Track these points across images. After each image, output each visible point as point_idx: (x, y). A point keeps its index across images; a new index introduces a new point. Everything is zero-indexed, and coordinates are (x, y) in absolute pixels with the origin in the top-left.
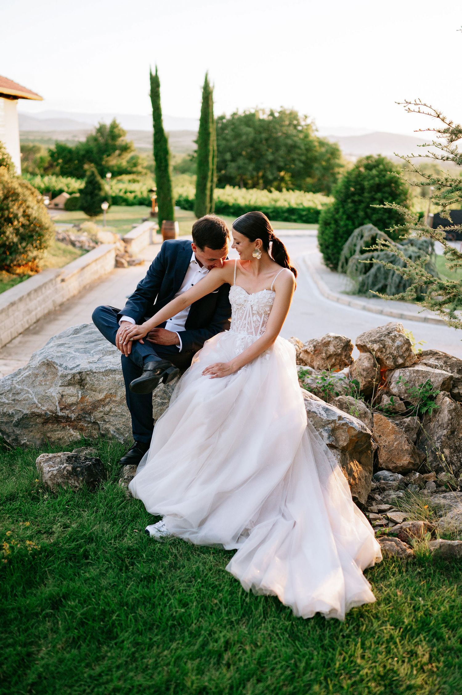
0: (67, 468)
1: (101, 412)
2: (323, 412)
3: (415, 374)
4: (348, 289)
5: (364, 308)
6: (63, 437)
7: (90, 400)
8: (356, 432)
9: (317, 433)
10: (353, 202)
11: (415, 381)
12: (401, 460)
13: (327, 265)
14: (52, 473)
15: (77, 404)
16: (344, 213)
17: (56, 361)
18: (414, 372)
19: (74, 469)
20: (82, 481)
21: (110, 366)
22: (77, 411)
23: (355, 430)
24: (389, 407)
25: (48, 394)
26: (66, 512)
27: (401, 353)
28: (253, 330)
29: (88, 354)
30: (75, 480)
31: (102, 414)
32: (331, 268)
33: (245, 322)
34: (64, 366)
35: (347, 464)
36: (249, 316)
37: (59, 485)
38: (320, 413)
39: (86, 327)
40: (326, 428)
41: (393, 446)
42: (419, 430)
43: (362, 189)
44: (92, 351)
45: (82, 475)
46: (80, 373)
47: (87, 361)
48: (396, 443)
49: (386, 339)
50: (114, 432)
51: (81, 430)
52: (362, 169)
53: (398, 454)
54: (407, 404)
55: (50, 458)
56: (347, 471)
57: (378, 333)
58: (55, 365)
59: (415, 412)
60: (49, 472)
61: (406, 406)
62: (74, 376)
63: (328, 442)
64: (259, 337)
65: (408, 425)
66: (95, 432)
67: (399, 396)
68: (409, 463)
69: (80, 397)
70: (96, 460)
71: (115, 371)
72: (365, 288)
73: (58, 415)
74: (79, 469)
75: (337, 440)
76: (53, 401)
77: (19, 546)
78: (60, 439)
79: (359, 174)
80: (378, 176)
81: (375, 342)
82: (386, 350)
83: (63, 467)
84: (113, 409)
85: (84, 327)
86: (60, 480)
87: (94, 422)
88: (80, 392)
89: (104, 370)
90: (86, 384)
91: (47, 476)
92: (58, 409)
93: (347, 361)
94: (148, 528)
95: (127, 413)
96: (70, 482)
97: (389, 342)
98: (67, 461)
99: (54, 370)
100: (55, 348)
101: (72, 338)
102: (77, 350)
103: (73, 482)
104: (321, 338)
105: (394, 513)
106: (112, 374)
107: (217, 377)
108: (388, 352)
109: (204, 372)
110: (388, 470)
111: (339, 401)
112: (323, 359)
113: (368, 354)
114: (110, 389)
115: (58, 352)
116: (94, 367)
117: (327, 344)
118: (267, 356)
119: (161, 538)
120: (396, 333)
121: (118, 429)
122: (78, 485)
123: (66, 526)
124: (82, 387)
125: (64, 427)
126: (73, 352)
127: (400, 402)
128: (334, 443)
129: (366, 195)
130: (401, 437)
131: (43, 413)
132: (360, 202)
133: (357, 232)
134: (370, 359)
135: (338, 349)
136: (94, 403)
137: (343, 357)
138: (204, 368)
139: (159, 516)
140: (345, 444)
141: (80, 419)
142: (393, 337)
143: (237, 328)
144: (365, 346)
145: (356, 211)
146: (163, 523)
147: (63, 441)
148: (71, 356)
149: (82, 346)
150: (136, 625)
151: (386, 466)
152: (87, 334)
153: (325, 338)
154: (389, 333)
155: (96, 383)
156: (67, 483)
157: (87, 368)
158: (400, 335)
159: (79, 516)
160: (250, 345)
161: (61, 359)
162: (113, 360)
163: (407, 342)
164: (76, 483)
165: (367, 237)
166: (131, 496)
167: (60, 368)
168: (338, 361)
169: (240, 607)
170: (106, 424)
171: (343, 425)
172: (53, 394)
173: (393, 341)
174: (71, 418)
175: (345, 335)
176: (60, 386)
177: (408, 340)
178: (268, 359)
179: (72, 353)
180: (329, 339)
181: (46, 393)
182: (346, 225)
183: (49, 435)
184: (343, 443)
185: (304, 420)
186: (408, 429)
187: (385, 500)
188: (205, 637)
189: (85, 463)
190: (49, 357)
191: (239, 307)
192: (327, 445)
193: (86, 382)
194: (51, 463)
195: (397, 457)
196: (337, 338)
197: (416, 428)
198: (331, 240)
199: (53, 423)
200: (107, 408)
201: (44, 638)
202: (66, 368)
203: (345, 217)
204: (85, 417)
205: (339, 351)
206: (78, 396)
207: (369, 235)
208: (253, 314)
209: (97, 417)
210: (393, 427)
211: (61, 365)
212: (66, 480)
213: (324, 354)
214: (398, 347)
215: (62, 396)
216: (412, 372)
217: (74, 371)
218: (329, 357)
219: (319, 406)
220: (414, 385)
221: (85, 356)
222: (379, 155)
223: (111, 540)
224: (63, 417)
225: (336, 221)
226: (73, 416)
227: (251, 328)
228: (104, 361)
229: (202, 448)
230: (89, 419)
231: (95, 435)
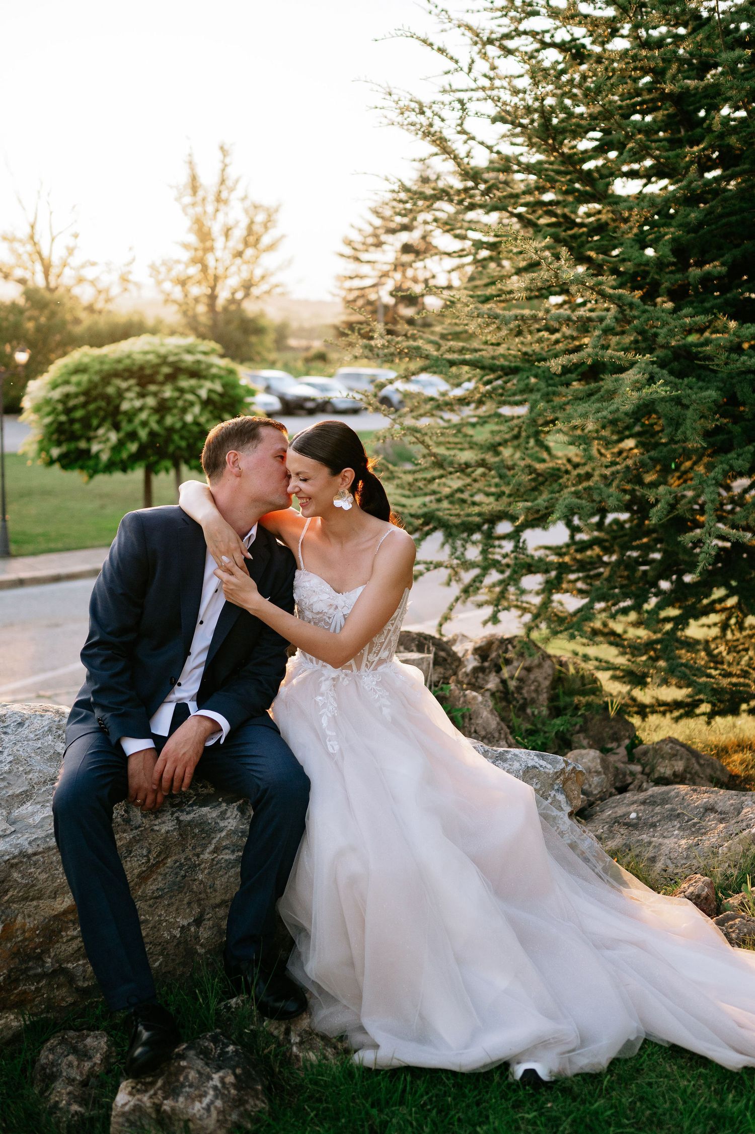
2: (543, 763)
30: (252, 1096)
38: (541, 766)
40: (556, 787)
51: (19, 1005)
60: (208, 1109)
63: (568, 811)
75: (572, 802)
86: (234, 1117)
87: (55, 971)
96: (248, 1107)
98: (207, 1064)
128: (571, 809)
141: (17, 980)
164: (258, 1102)
171: (572, 772)
184: (577, 802)
192: (568, 815)
193: (7, 884)
194: (187, 1089)
204: (28, 970)
230: (40, 970)
231: (63, 999)
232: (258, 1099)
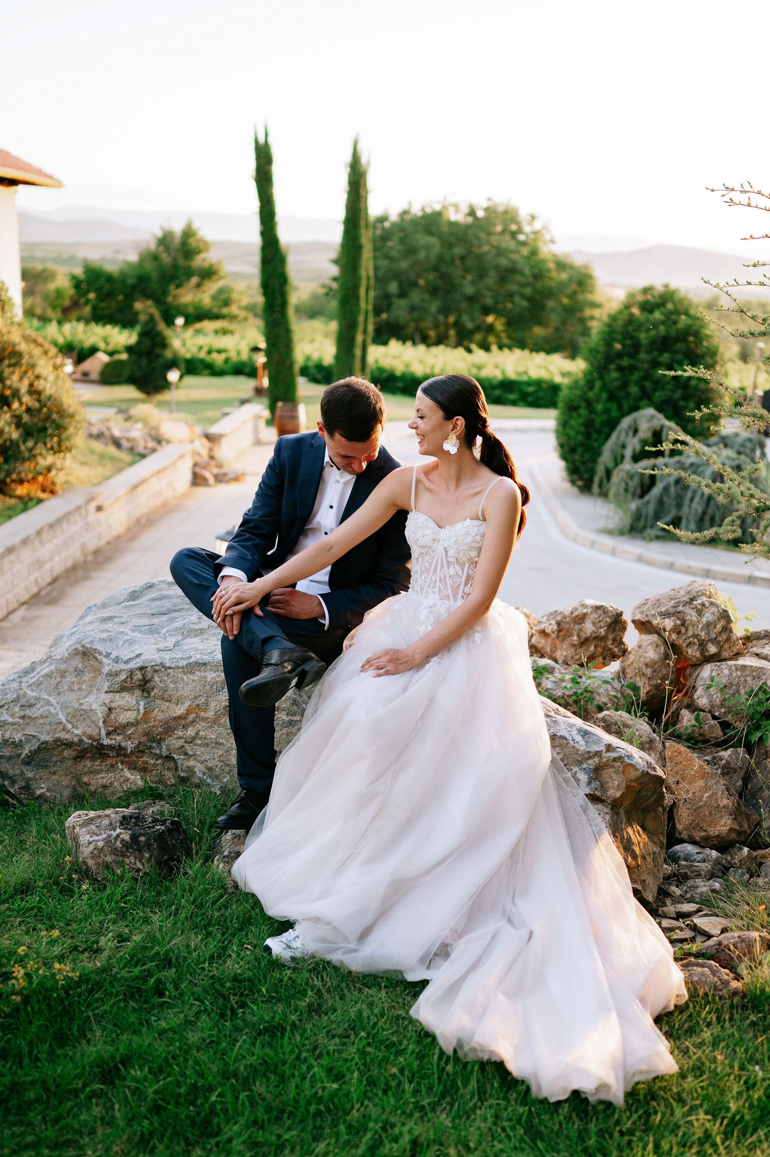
0: (122, 836)
1: (180, 738)
2: (578, 738)
3: (739, 673)
4: (611, 525)
5: (640, 559)
6: (111, 784)
7: (160, 716)
8: (637, 774)
9: (569, 775)
10: (620, 369)
11: (738, 685)
12: (715, 826)
13: (573, 482)
14: (96, 845)
15: (136, 723)
16: (604, 388)
17: (99, 648)
18: (737, 669)
19: (134, 837)
20: (150, 859)
21: (197, 657)
22: (136, 736)
23: (637, 769)
24: (693, 732)
25: (84, 707)
26: (122, 914)
27: (714, 636)
28: (450, 591)
29: (156, 635)
30: (136, 858)
31: (181, 742)
32: (579, 487)
33: (434, 578)
34: (113, 656)
35: (622, 830)
36: (442, 567)
37: (107, 866)
38: (573, 740)
39: (150, 587)
40: (585, 766)
41: (701, 800)
42: (746, 773)
43: (635, 347)
44: (164, 630)
45: (149, 850)
46: (142, 669)
47: (155, 647)
48: (707, 795)
49: (687, 610)
50: (204, 774)
51: (144, 770)
52: (636, 311)
53: (710, 813)
54: (725, 725)
55: (92, 819)
56: (622, 842)
57: (672, 599)
58: (97, 655)
59: (740, 741)
60: (90, 843)
61: (723, 730)
62: (131, 675)
63: (588, 791)
64: (459, 603)
65: (728, 763)
66: (168, 774)
67: (710, 712)
68: (731, 830)
69: (142, 711)
70: (173, 823)
71: (205, 664)
72: (642, 523)
73: (102, 745)
74: (142, 839)
75: (603, 787)
76: (94, 718)
77: (41, 972)
78: (105, 787)
79: (631, 320)
80: (663, 323)
81: (666, 615)
82: (687, 630)
83: (114, 834)
84: (202, 733)
85: (147, 588)
86: (109, 859)
87: (167, 757)
88: (142, 703)
89: (185, 663)
90: (153, 689)
91: (86, 851)
92: (103, 732)
93: (616, 650)
94: (270, 942)
95: (227, 740)
96: (127, 861)
97: (692, 616)
98: (121, 824)
99: (95, 664)
100: (96, 624)
101: (126, 607)
102: (136, 628)
103: (133, 861)
104: (570, 609)
105: (706, 919)
106: (200, 671)
107: (387, 673)
108: (690, 633)
109: (363, 667)
110: (693, 842)
111: (604, 720)
112: (574, 645)
113: (654, 638)
114: (195, 698)
115: (101, 632)
116: (167, 658)
117: (581, 619)
118: (477, 636)
119: (293, 959)
120: (704, 599)
121: (210, 769)
122: (141, 867)
123: (122, 939)
124: (146, 694)
125: (112, 766)
126: (130, 632)
127: (713, 722)
128: (598, 793)
129: (643, 356)
130: (716, 784)
131: (76, 739)
132: (632, 368)
133: (626, 422)
134: (657, 646)
135: (601, 627)
136: (167, 723)
137: (609, 643)
138: (363, 660)
139: (288, 921)
140: (618, 794)
141: (143, 752)
142: (699, 607)
143: (422, 589)
144: (649, 622)
145: (625, 385)
146: (296, 933)
147: (111, 789)
148: (125, 638)
149: (144, 621)
150: (252, 1111)
151: (689, 836)
152: (154, 600)
153: (576, 609)
154: (692, 600)
155: (172, 686)
156: (121, 864)
157: (155, 660)
158: (712, 604)
159: (146, 921)
160: (444, 616)
161: (108, 644)
162: (201, 646)
163: (725, 616)
164: (138, 863)
165: (645, 431)
166: (236, 886)
167: (105, 661)
168: (600, 649)
169: (436, 1081)
170: (188, 760)
171: (615, 760)
172: (93, 707)
173: (700, 613)
174: (125, 749)
175: (613, 604)
176: (106, 692)
177: (725, 611)
178: (478, 642)
179: (127, 634)
180: (585, 611)
181: (81, 704)
182: (607, 411)
183: (85, 779)
184: (614, 793)
185: (546, 753)
186: (727, 771)
187: (688, 895)
188: (376, 1132)
189: (153, 827)
190: (86, 641)
191: (424, 551)
192: (586, 795)
193: (152, 684)
194: (93, 827)
195: (709, 819)
196: (598, 608)
197: (741, 768)
198: (580, 438)
199: (93, 759)
200: (191, 732)
201: (90, 1134)
202: (117, 660)
203: (604, 395)
204: (151, 748)
205: (602, 631)
206: (138, 710)
207: (649, 429)
208: (449, 563)
209: (172, 747)
210: (701, 767)
211: (108, 655)
212: (121, 859)
213: (575, 638)
214: (708, 624)
215: (110, 709)
216: (734, 668)
217: (131, 665)
218: (584, 642)
219: (572, 726)
220: (738, 691)
221: (151, 639)
222: (666, 286)
223: (204, 962)
224: (110, 747)
225: (589, 403)
226: (130, 746)
227: (446, 588)
228: (185, 647)
229: (363, 800)
230: (158, 752)
231: (169, 779)
232: (140, 861)
